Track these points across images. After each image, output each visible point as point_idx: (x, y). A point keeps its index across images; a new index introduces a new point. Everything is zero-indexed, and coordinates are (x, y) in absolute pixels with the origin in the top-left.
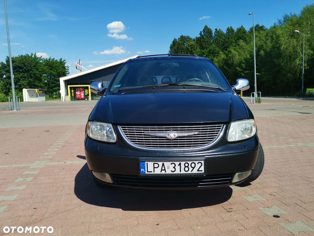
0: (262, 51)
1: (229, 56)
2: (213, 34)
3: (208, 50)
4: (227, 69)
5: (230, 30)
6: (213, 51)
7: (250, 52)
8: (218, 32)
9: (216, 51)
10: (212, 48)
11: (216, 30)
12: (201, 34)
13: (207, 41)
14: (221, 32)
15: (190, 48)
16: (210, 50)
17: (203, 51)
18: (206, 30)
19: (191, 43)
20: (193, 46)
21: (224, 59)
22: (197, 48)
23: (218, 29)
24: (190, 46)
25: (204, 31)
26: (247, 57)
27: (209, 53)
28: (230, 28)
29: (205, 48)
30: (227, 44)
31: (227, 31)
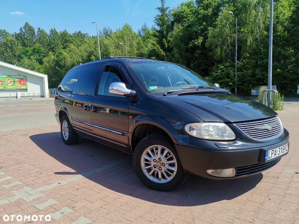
0: (92, 56)
1: (60, 58)
2: (36, 33)
3: (32, 48)
4: (60, 69)
5: (53, 32)
6: (38, 50)
7: (82, 56)
8: (41, 31)
9: (41, 50)
10: (37, 47)
11: (39, 29)
12: (21, 29)
13: (30, 39)
14: (44, 32)
15: (9, 43)
16: (35, 49)
17: (27, 49)
18: (27, 28)
19: (10, 38)
20: (13, 42)
21: (54, 60)
22: (18, 45)
23: (41, 29)
24: (10, 41)
25: (25, 27)
26: (79, 60)
27: (34, 52)
28: (54, 30)
29: (27, 45)
30: (53, 45)
31: (51, 33)
